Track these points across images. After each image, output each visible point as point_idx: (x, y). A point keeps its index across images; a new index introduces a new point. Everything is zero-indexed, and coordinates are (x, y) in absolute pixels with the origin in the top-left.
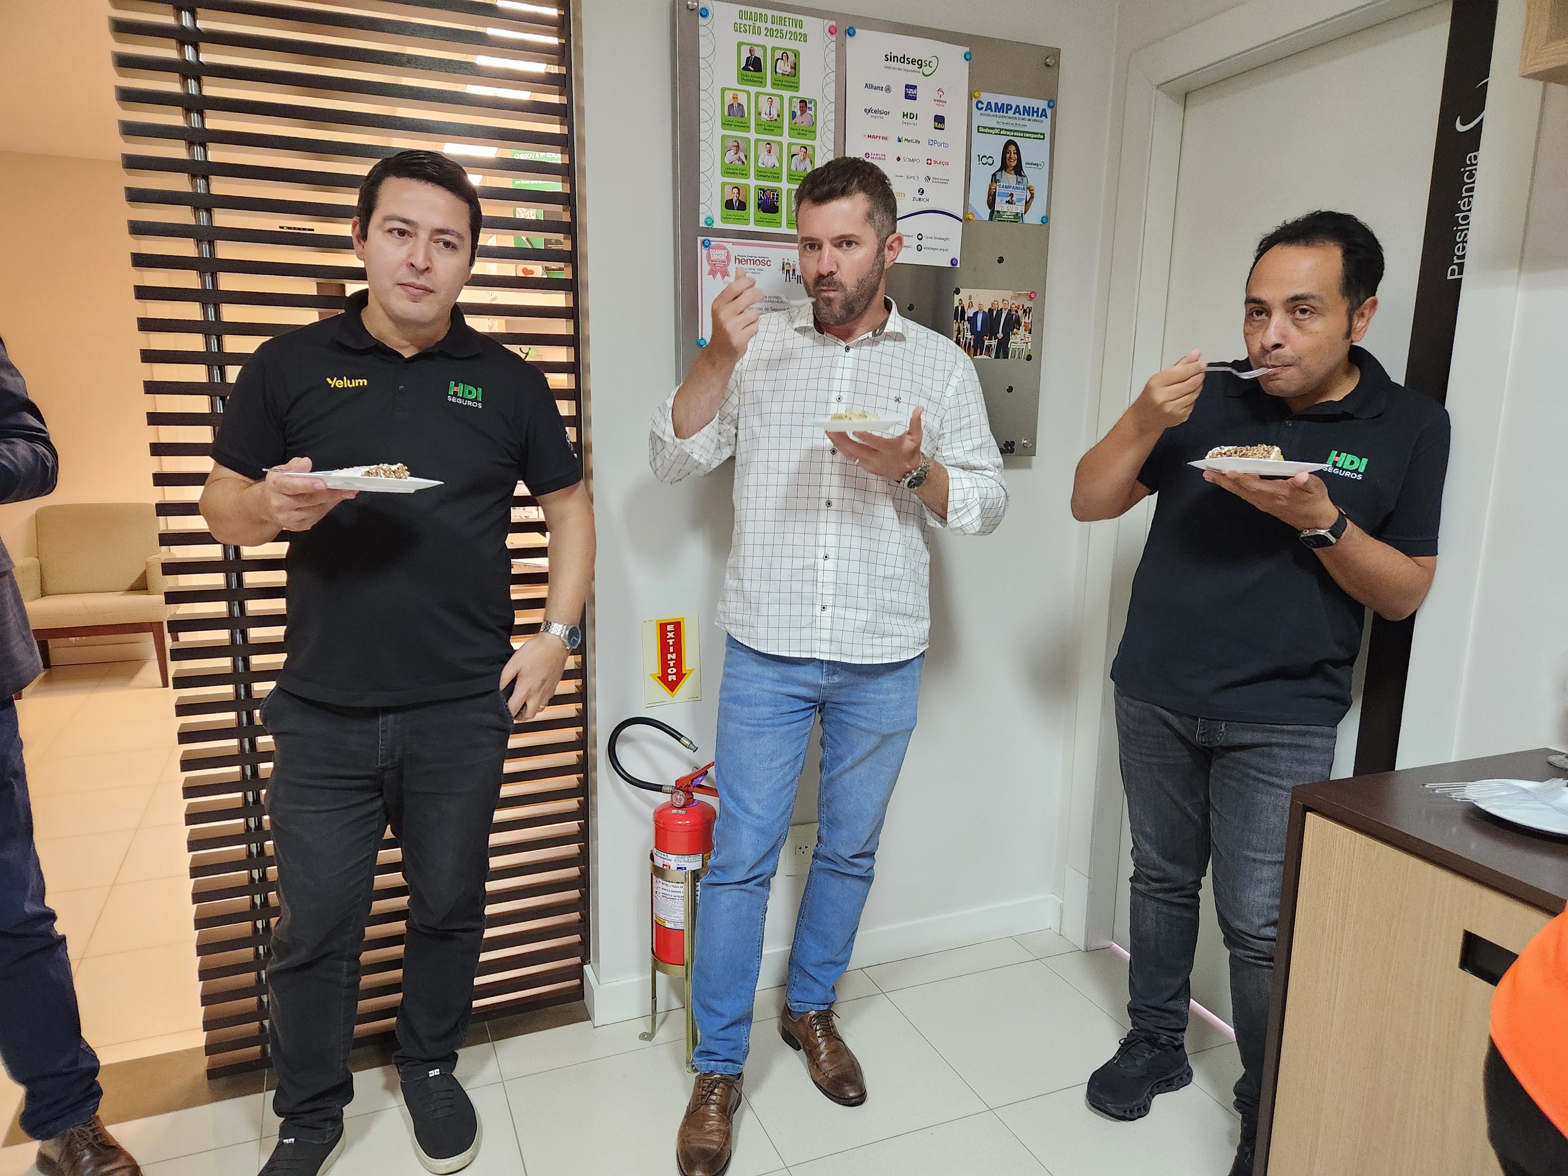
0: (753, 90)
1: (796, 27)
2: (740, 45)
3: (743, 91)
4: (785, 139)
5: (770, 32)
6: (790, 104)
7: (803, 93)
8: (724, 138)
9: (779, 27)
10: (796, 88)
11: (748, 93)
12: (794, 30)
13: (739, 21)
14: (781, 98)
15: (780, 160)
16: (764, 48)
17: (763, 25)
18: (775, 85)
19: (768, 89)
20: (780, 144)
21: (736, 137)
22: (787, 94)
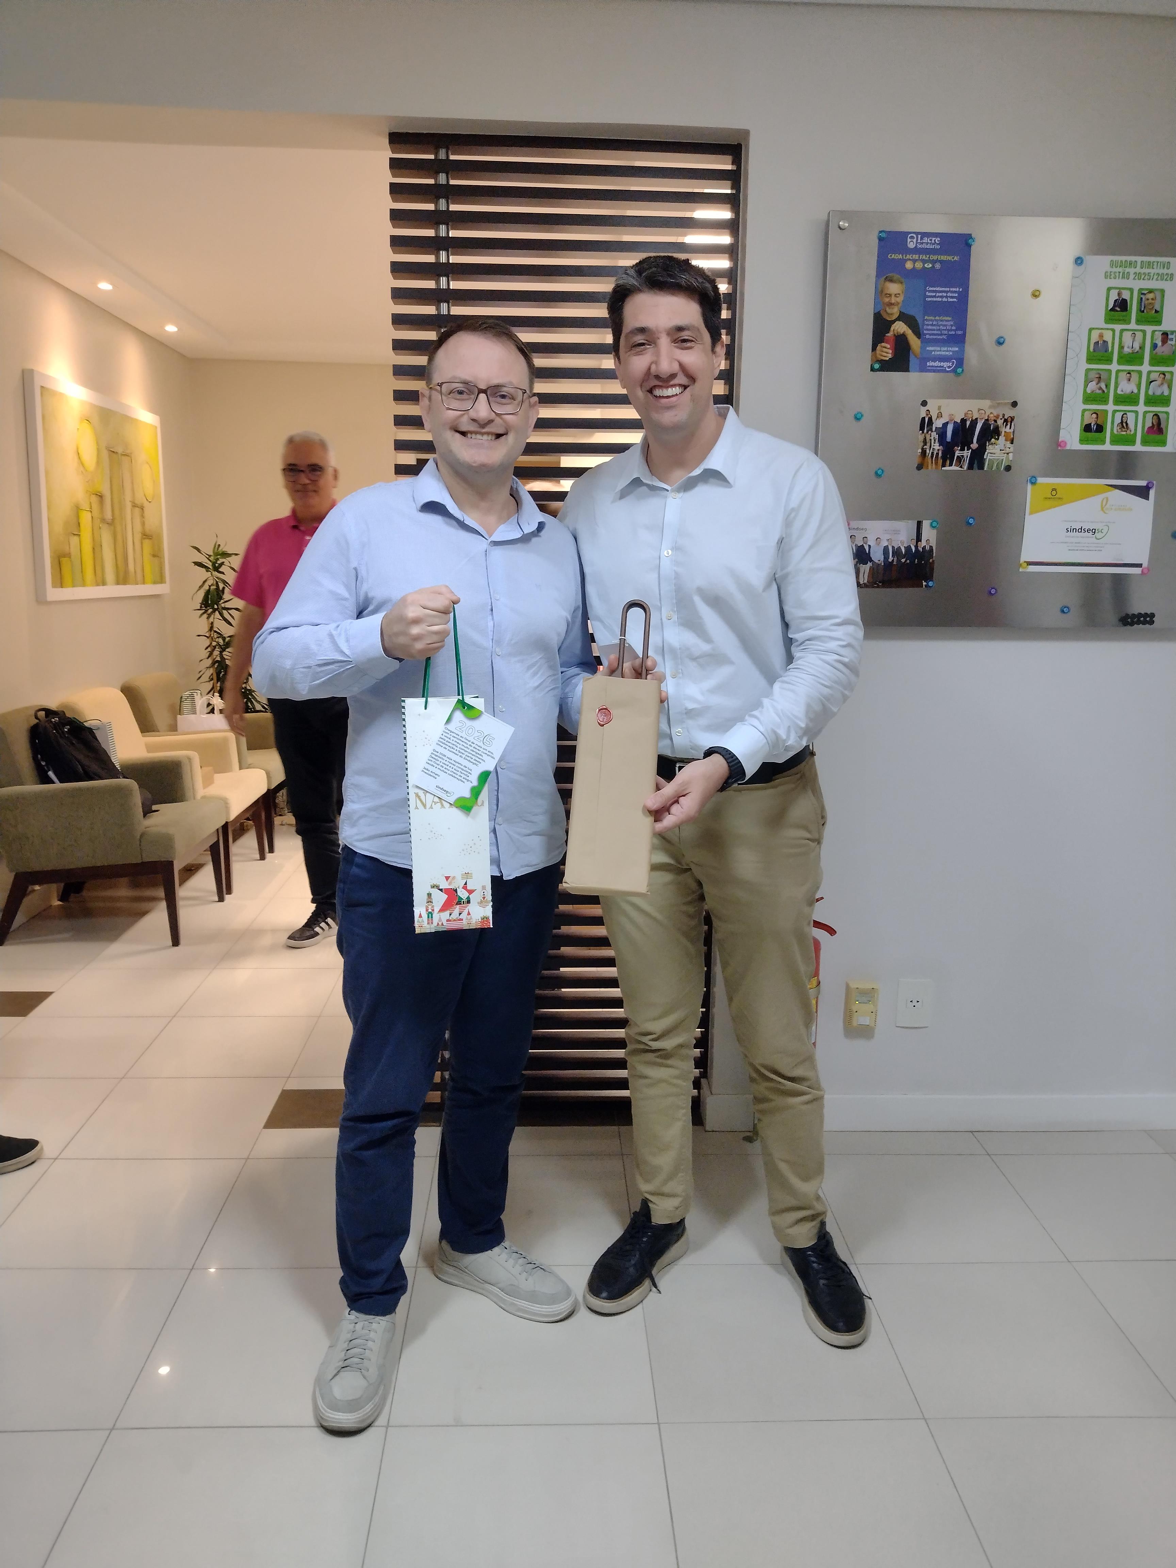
0: (1118, 327)
1: (1164, 268)
3: (1107, 329)
4: (1145, 368)
5: (1138, 276)
7: (1165, 326)
8: (1088, 370)
9: (1147, 271)
10: (1159, 322)
11: (1113, 330)
12: (1161, 271)
13: (1109, 269)
17: (1132, 271)
18: (1138, 322)
21: (1098, 369)
22: (1149, 329)
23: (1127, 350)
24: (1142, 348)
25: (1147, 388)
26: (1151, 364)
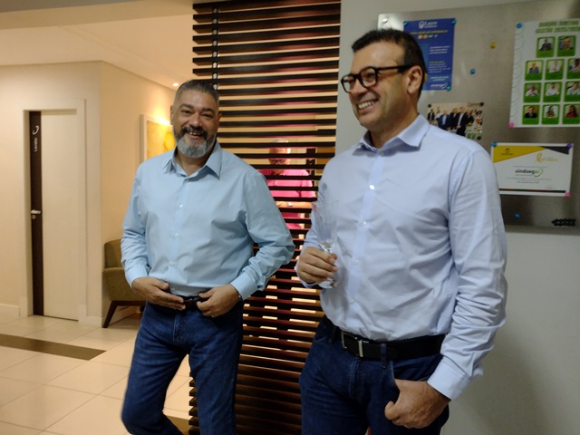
0: (545, 59)
2: (539, 39)
4: (564, 80)
5: (558, 30)
6: (569, 63)
7: (577, 56)
8: (526, 84)
9: (563, 27)
10: (573, 54)
11: (542, 62)
13: (539, 28)
14: (563, 60)
15: (560, 90)
16: (554, 38)
17: (554, 27)
18: (559, 55)
19: (555, 57)
20: (560, 83)
22: (566, 58)
23: (551, 71)
24: (562, 69)
25: (566, 92)
26: (568, 77)
